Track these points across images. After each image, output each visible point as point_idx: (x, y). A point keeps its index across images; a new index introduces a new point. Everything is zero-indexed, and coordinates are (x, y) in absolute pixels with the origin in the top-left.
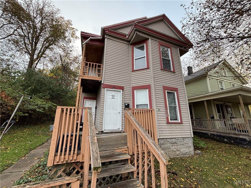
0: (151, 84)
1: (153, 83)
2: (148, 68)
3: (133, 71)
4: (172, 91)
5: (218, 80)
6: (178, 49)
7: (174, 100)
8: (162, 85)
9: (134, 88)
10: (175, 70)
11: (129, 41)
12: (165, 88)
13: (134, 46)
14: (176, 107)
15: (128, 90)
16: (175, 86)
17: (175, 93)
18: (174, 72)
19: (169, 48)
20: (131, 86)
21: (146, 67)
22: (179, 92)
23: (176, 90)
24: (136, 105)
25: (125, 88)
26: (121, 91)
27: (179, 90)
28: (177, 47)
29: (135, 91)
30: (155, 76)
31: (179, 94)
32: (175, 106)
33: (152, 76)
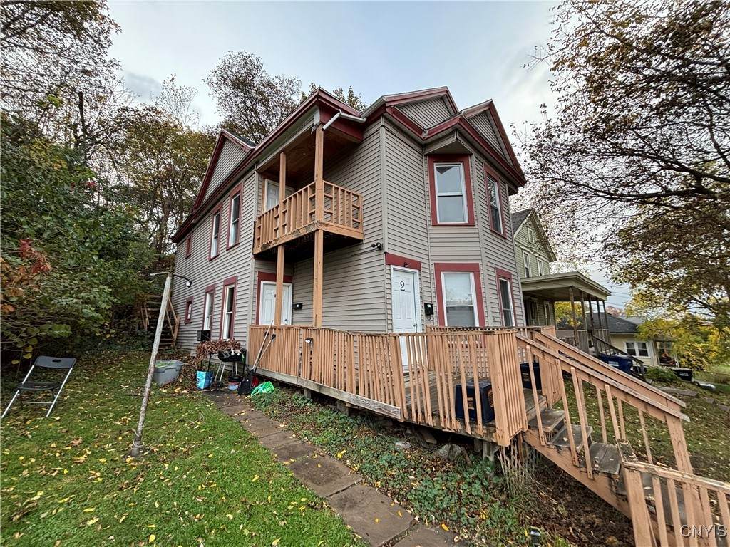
0: (480, 262)
1: (483, 260)
2: (471, 224)
3: (435, 225)
4: (504, 278)
5: (524, 251)
6: (507, 185)
8: (493, 266)
9: (440, 268)
10: (506, 234)
11: (423, 146)
12: (499, 272)
13: (435, 162)
14: (510, 311)
15: (427, 269)
16: (508, 269)
17: (508, 283)
18: (504, 238)
19: (496, 181)
20: (433, 262)
21: (467, 222)
22: (513, 281)
23: (509, 276)
24: (447, 307)
25: (422, 265)
26: (417, 271)
27: (512, 277)
28: (505, 181)
29: (442, 274)
31: (512, 284)
32: (508, 309)
33: (482, 245)
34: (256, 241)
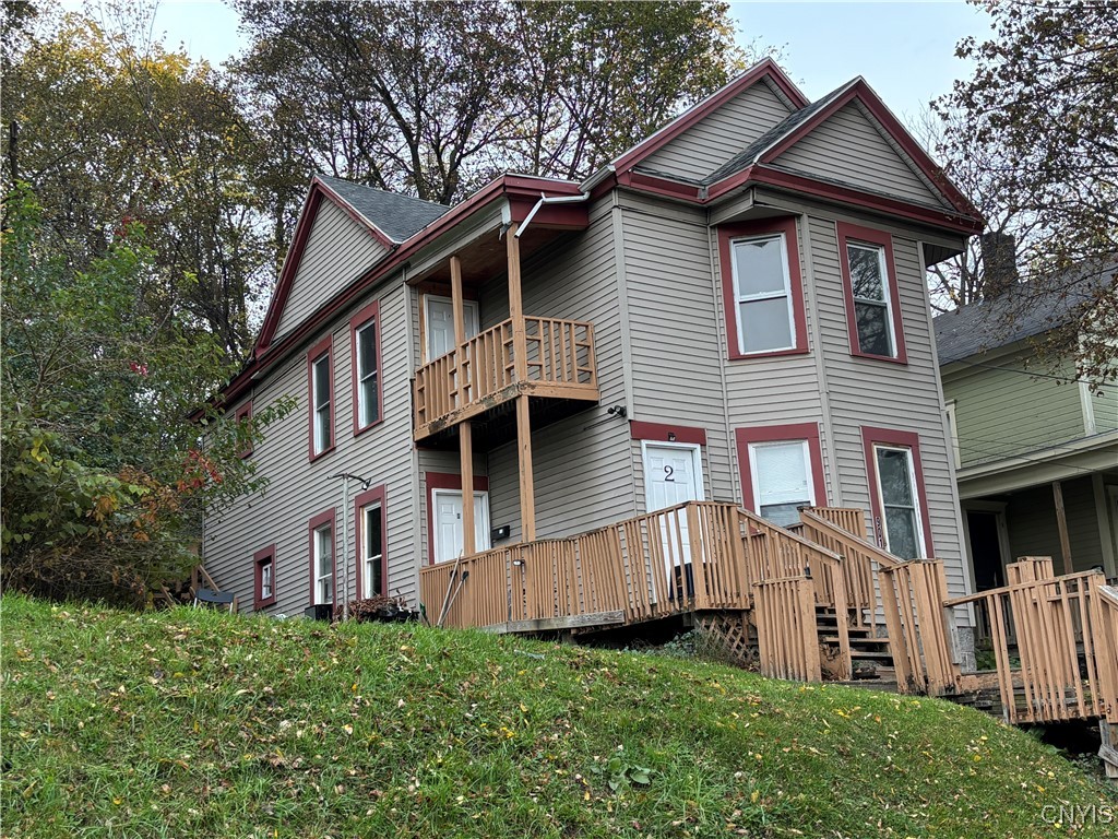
0: (819, 420)
1: (827, 416)
2: (802, 351)
3: (735, 357)
4: (897, 445)
6: (920, 245)
7: (905, 481)
8: (857, 424)
9: (746, 437)
10: (909, 354)
11: (706, 211)
12: (871, 435)
13: (730, 237)
14: (913, 510)
15: (721, 441)
16: (906, 426)
17: (909, 453)
18: (902, 363)
19: (882, 245)
20: (733, 428)
21: (795, 347)
22: (922, 448)
23: (911, 440)
24: (761, 507)
25: (708, 434)
26: (698, 446)
27: (921, 440)
28: (913, 235)
29: (751, 448)
30: (833, 388)
31: (923, 457)
32: (909, 507)
33: (823, 387)
34: (417, 415)
